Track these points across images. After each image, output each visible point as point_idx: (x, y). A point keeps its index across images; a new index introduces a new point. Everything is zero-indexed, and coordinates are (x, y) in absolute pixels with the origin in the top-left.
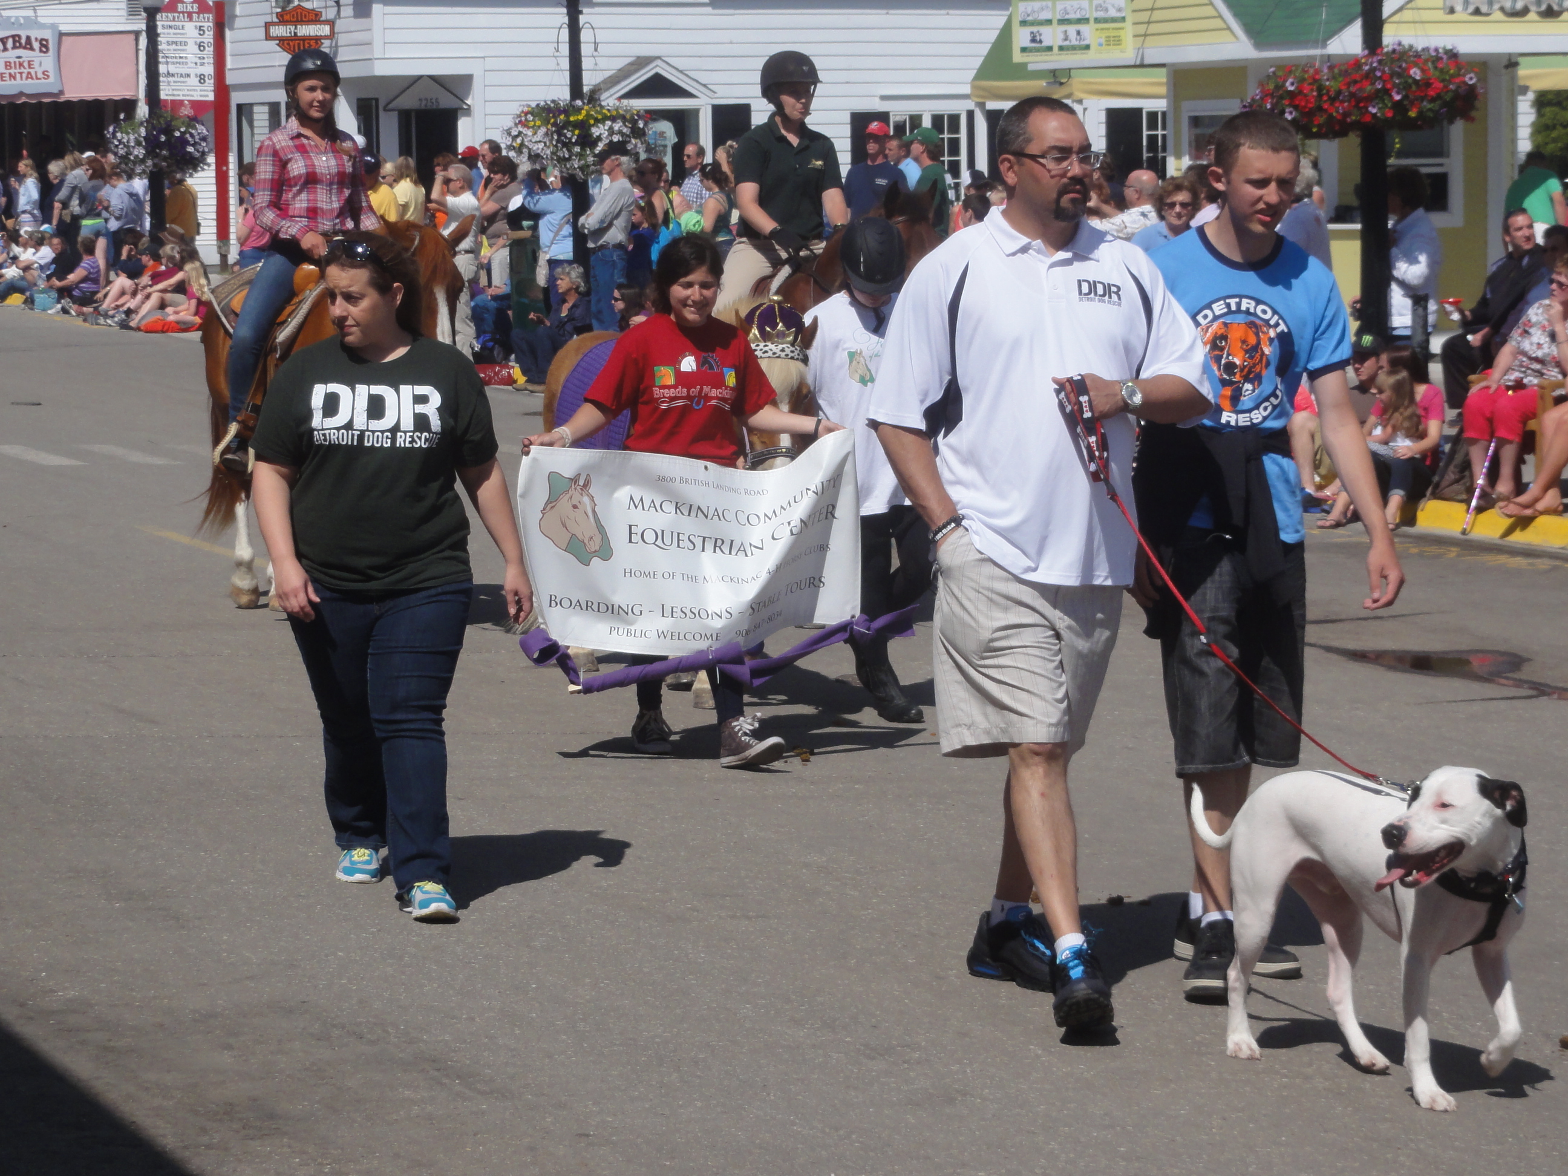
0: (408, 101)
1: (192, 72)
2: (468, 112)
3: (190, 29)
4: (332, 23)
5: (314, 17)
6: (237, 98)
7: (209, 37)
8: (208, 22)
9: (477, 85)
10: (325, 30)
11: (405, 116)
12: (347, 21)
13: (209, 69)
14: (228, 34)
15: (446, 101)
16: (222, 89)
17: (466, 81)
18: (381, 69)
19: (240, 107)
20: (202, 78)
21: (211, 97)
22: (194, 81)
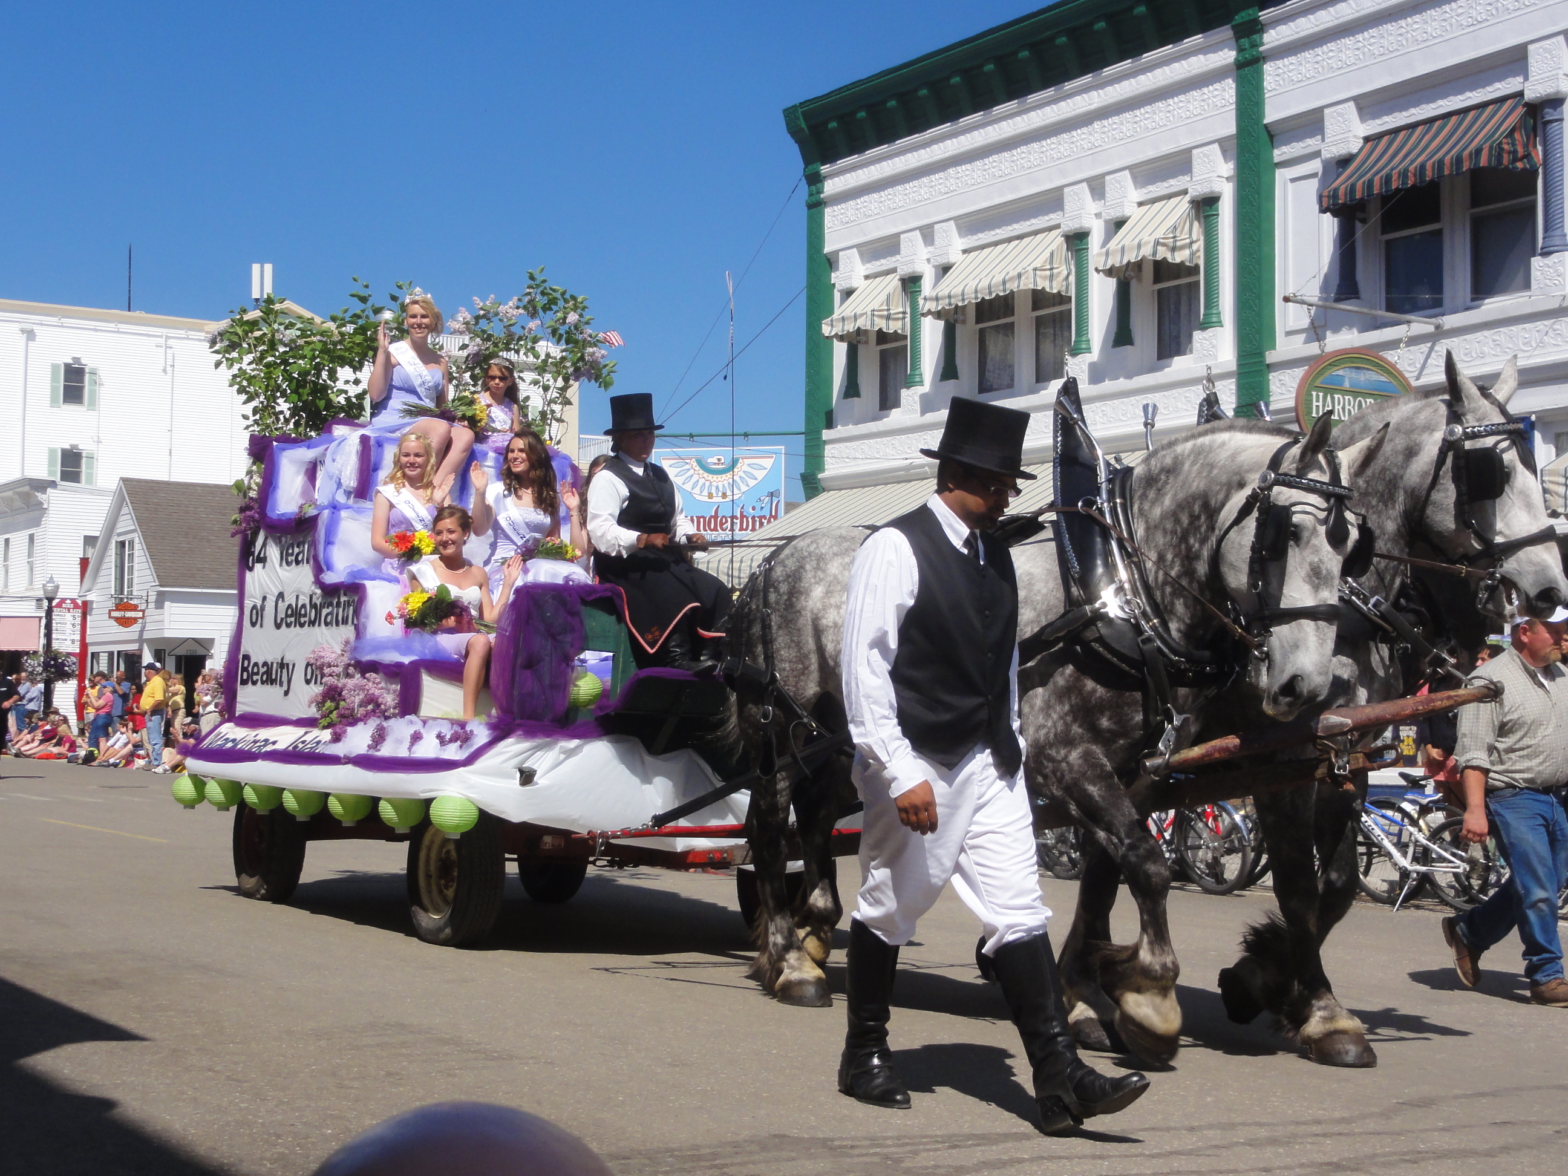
0: (182, 651)
1: (68, 638)
2: (211, 657)
3: (68, 617)
4: (143, 611)
5: (134, 608)
6: (91, 649)
7: (78, 621)
8: (78, 613)
9: (216, 643)
10: (140, 614)
11: (179, 659)
12: (151, 610)
13: (78, 637)
14: (89, 617)
15: (201, 652)
16: (84, 645)
17: (212, 641)
18: (168, 634)
19: (93, 654)
20: (73, 641)
21: (78, 651)
22: (69, 642)
